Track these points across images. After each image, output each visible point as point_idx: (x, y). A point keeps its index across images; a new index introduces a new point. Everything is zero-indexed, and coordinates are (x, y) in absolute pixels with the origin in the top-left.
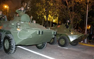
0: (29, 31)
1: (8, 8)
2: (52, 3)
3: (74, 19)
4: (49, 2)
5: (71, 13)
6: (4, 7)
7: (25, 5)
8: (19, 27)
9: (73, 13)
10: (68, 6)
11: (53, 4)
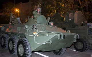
0: (47, 35)
1: (19, 11)
2: (63, 4)
3: (88, 19)
4: (60, 3)
5: (84, 13)
6: (15, 11)
7: (35, 7)
8: (35, 30)
9: (88, 13)
10: (81, 6)
11: (65, 4)
